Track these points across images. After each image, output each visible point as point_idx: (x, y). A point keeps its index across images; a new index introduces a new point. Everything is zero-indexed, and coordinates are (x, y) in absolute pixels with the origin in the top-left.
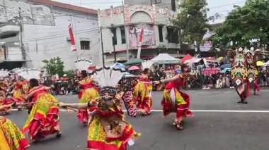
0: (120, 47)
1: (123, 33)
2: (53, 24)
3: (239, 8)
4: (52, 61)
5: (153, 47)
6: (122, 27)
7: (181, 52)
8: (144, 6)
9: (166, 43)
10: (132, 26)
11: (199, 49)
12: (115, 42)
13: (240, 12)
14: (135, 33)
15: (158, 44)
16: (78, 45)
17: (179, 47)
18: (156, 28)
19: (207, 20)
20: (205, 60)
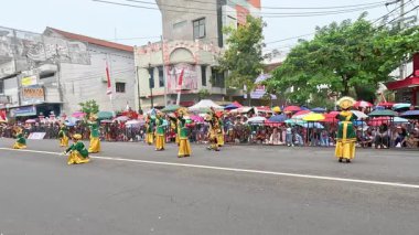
0: (157, 90)
1: (161, 74)
2: (89, 63)
3: (307, 43)
4: (88, 104)
5: (194, 92)
6: (160, 67)
7: (227, 98)
8: (186, 42)
9: (209, 88)
10: (171, 66)
11: (249, 96)
12: (152, 85)
13: (307, 48)
14: (175, 74)
15: (199, 88)
16: (113, 87)
17: (225, 93)
18: (199, 69)
19: (262, 59)
20: (256, 110)
